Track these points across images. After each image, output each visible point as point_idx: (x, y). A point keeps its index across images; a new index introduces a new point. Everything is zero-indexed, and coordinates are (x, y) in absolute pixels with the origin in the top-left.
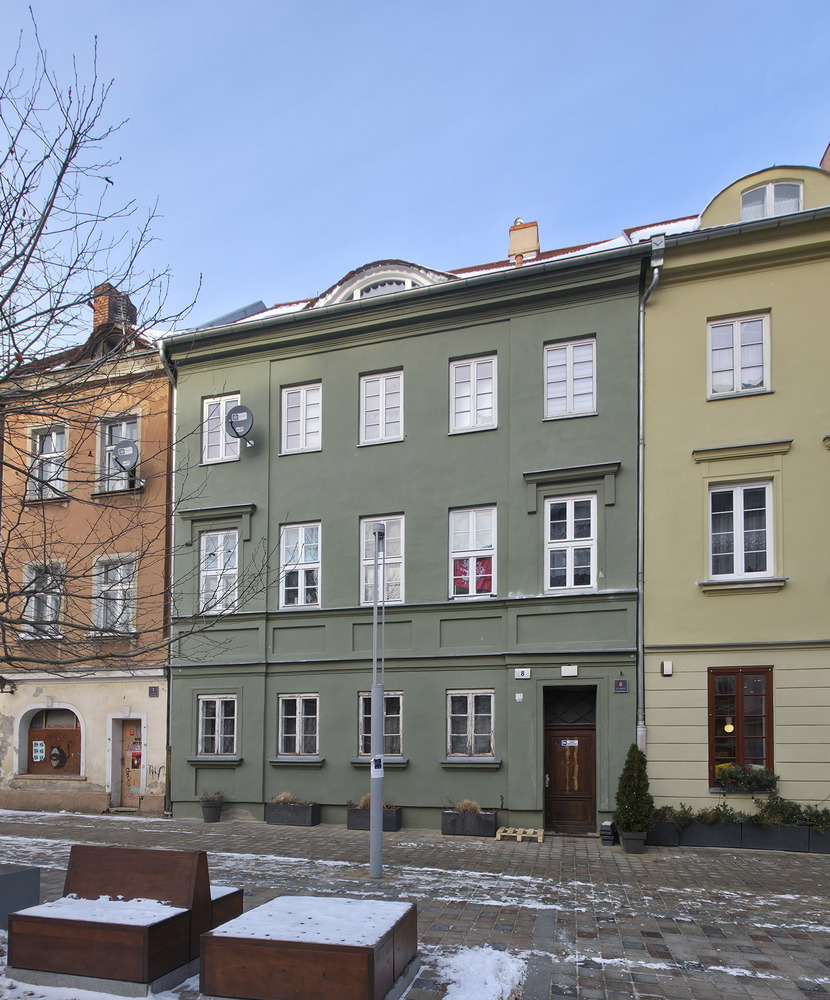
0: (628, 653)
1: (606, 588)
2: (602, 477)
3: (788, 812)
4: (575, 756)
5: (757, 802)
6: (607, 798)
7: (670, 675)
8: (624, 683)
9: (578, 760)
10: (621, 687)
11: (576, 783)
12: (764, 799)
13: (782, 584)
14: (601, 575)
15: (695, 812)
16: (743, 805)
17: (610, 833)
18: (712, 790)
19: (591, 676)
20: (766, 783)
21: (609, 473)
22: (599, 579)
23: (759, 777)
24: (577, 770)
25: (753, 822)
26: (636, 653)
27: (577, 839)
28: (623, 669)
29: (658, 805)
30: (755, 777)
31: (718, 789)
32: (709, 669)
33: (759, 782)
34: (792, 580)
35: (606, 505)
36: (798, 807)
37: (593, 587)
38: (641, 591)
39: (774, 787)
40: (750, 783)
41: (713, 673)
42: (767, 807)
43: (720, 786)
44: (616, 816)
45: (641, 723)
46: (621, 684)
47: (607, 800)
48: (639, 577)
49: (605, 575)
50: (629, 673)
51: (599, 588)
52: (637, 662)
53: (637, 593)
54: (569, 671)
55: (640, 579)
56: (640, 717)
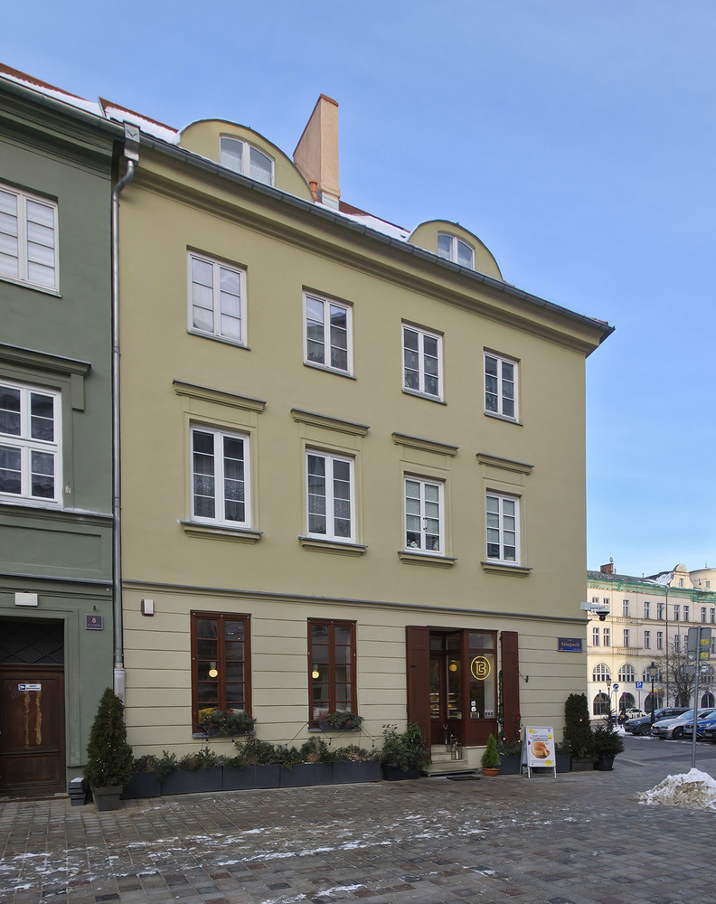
0: (104, 586)
1: (74, 507)
2: (68, 375)
3: (262, 753)
4: (38, 704)
5: (237, 744)
6: (77, 752)
7: (151, 615)
8: (99, 619)
9: (41, 707)
10: (95, 624)
11: (39, 736)
12: (243, 741)
13: (258, 537)
14: (68, 490)
15: (178, 759)
16: (224, 749)
17: (80, 791)
18: (196, 735)
19: (55, 608)
20: (244, 727)
21: (77, 373)
22: (65, 494)
23: (238, 720)
24: (39, 719)
25: (233, 764)
26: (113, 587)
27: (38, 803)
28: (96, 603)
29: (138, 754)
30: (235, 721)
31: (200, 735)
32: (192, 612)
33: (238, 725)
34: (266, 535)
35: (74, 409)
36: (272, 747)
37: (57, 502)
38: (117, 518)
39: (252, 729)
40: (230, 727)
41: (196, 616)
42: (246, 749)
43: (204, 731)
44: (87, 770)
45: (119, 665)
46: (94, 620)
47: (78, 753)
48: (115, 501)
49: (73, 490)
50: (105, 609)
51: (66, 505)
52: (114, 596)
53: (113, 520)
54: (26, 599)
55: (116, 504)
56: (118, 658)
